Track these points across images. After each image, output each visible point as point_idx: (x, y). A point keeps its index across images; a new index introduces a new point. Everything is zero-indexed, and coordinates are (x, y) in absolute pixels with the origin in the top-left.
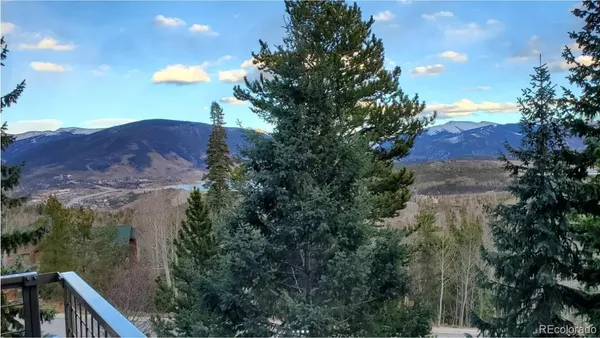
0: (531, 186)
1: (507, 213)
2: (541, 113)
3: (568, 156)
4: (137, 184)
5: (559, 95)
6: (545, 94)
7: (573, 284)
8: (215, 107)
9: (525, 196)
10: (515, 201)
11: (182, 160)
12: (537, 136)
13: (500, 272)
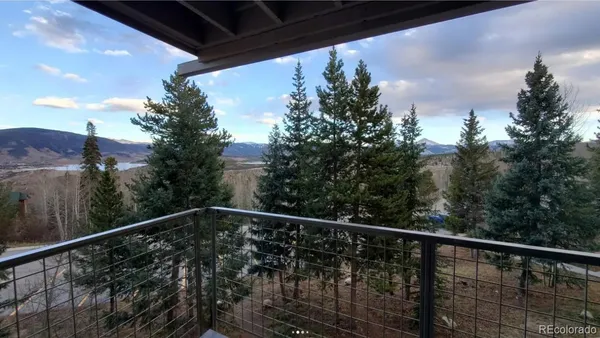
0: (272, 168)
1: (264, 179)
2: (276, 141)
3: (284, 157)
4: (15, 167)
5: (282, 135)
6: (277, 134)
7: (286, 204)
8: (90, 124)
9: (269, 172)
10: (266, 174)
11: (53, 152)
12: (275, 150)
13: (261, 202)
